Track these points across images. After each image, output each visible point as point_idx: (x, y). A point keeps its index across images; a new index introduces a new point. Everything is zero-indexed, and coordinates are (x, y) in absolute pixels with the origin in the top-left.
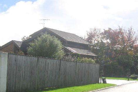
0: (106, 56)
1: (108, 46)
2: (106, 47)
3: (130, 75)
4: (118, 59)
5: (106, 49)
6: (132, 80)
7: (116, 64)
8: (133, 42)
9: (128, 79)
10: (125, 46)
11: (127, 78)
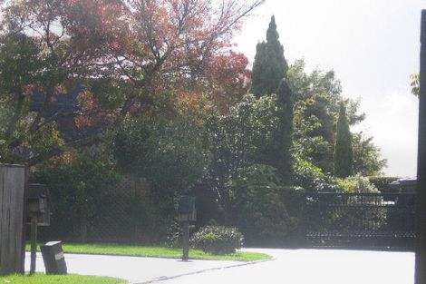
0: (37, 120)
1: (53, 59)
2: (40, 64)
3: (197, 230)
4: (120, 139)
5: (39, 77)
6: (207, 256)
7: (108, 167)
8: (211, 39)
9: (180, 254)
10: (160, 61)
11: (175, 247)
